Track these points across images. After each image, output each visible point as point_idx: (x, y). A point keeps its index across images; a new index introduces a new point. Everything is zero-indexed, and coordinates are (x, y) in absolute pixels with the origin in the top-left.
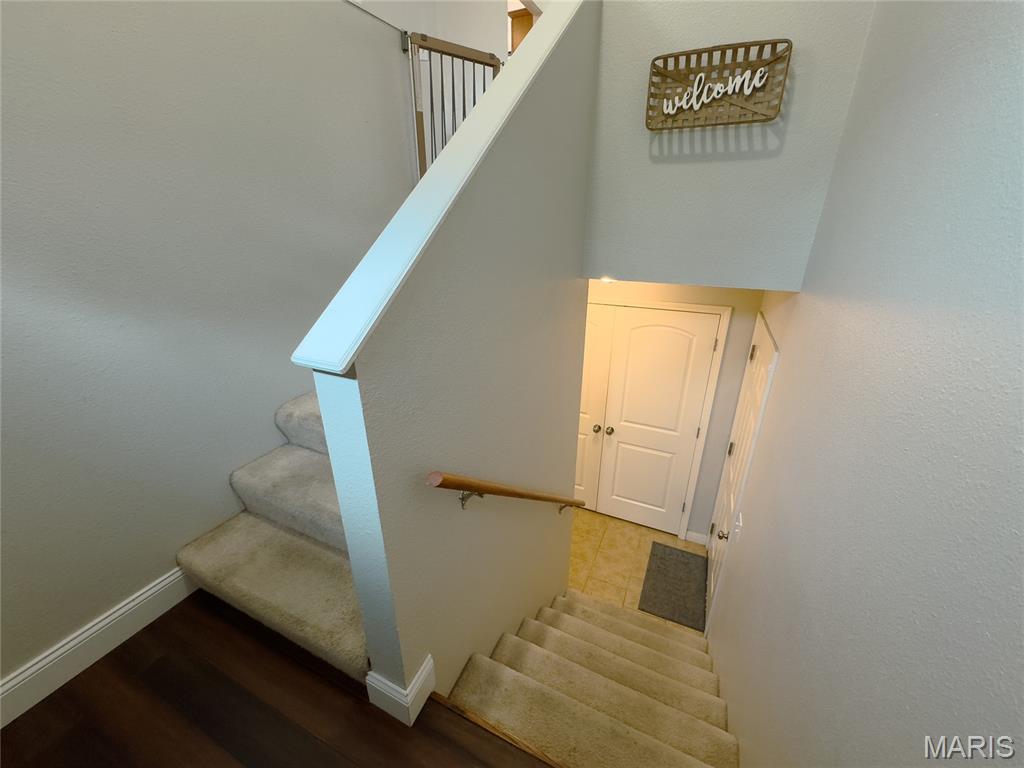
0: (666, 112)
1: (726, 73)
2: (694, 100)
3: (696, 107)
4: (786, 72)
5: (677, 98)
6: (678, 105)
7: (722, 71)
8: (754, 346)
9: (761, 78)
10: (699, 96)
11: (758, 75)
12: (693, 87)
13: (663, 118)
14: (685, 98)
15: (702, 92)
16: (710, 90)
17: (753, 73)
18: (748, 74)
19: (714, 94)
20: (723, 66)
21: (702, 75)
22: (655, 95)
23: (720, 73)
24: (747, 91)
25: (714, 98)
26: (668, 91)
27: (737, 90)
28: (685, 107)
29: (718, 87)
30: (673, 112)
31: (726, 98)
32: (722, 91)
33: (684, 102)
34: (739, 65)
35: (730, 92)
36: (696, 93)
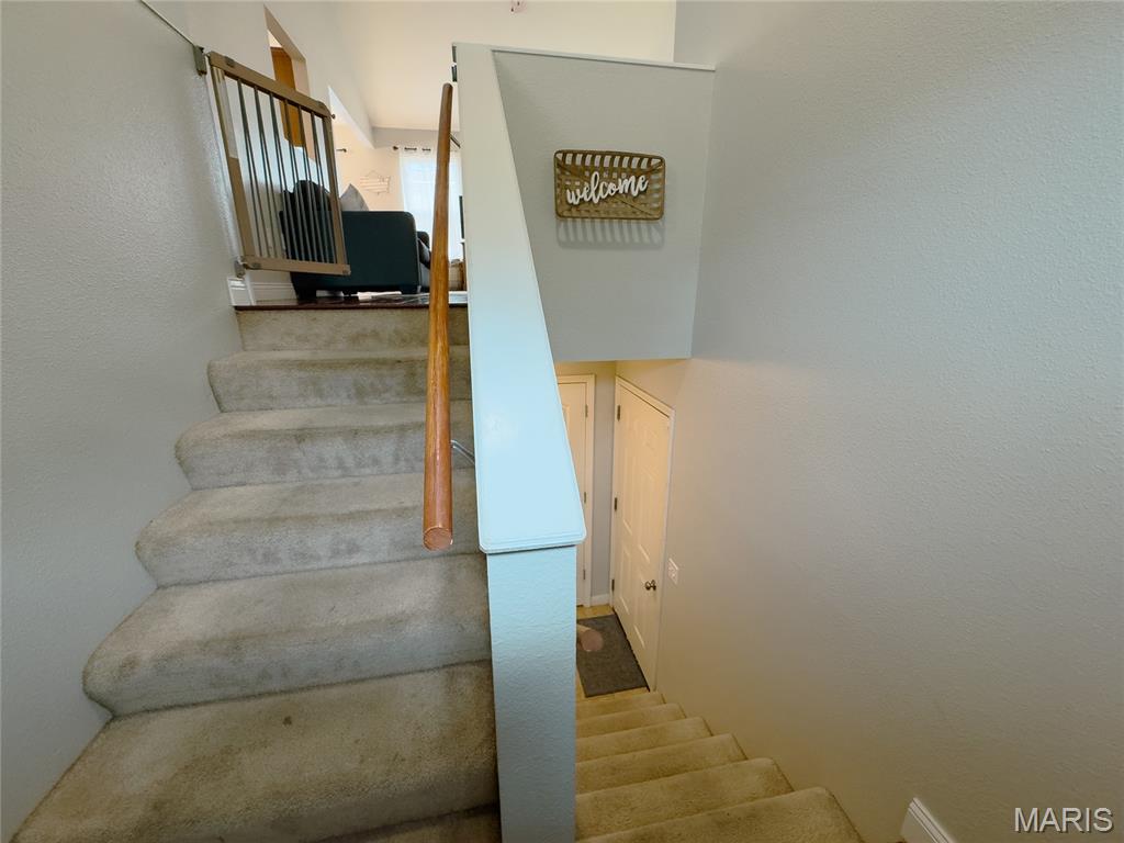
0: (570, 202)
1: (615, 175)
2: (592, 194)
3: (596, 201)
4: (662, 181)
5: (578, 191)
6: (580, 197)
7: (612, 173)
8: (619, 407)
9: (643, 184)
10: (597, 191)
11: (640, 181)
12: (589, 183)
13: (567, 207)
14: (585, 192)
15: (598, 188)
16: (605, 188)
17: (637, 178)
18: (633, 178)
19: (609, 192)
20: (611, 170)
21: (597, 173)
22: (561, 188)
23: (610, 175)
24: (635, 193)
25: (609, 195)
26: (568, 183)
27: (626, 191)
28: (587, 199)
29: (611, 186)
30: (577, 203)
31: (618, 196)
32: (615, 190)
33: (584, 195)
34: (624, 170)
35: (621, 192)
36: (594, 189)
